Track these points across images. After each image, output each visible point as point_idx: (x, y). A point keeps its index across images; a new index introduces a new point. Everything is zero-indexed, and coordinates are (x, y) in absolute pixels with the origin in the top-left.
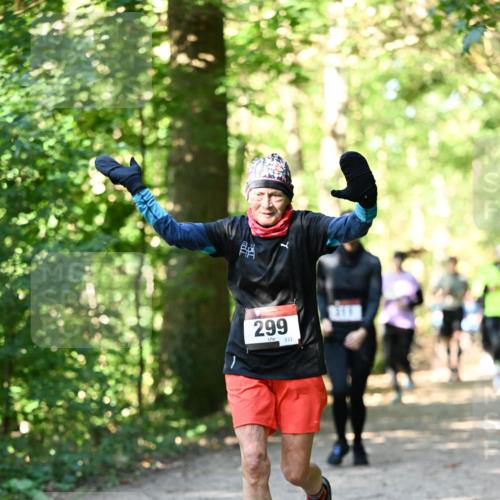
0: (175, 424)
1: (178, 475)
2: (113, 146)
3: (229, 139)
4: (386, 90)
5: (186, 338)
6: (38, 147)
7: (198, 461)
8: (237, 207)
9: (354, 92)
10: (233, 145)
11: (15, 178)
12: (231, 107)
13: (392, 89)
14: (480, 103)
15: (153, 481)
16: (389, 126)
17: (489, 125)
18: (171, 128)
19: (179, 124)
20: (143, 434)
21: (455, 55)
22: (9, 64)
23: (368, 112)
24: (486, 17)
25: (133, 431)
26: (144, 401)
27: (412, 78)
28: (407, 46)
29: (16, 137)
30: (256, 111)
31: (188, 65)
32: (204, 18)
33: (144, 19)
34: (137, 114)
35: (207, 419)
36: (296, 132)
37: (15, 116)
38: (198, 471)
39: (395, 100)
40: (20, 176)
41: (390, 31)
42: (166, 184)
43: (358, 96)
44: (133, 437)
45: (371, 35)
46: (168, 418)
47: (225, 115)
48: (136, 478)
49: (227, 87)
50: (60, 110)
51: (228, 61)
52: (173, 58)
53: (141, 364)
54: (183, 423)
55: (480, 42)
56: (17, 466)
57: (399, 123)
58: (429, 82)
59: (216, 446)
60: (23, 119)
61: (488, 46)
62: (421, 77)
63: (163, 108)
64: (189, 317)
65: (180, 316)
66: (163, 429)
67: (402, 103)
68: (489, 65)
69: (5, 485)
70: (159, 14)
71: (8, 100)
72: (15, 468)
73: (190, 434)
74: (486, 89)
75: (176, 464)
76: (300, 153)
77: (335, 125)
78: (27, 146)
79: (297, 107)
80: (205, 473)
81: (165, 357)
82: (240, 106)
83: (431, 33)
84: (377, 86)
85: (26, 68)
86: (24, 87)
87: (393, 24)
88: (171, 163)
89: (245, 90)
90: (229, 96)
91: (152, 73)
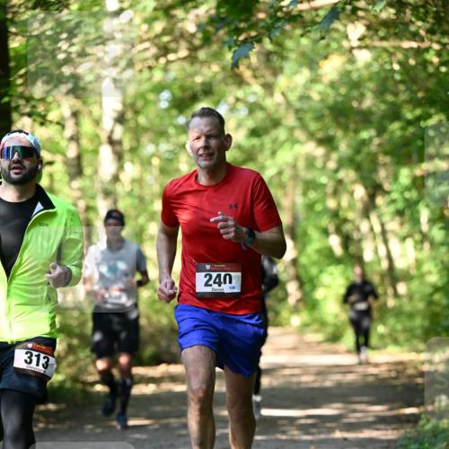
4: (159, 101)
9: (129, 101)
13: (165, 99)
14: (247, 112)
16: (162, 134)
17: (254, 133)
21: (224, 68)
23: (142, 120)
24: (253, 33)
27: (183, 88)
28: (179, 59)
36: (75, 138)
39: (167, 110)
41: (162, 44)
43: (132, 106)
45: (145, 50)
49: (10, 96)
51: (12, 72)
55: (247, 57)
57: (171, 131)
58: (200, 93)
61: (254, 59)
62: (192, 88)
67: (174, 112)
68: (255, 77)
74: (251, 99)
76: (79, 157)
77: (112, 132)
79: (75, 115)
82: (23, 115)
83: (200, 47)
84: (151, 96)
87: (166, 39)
89: (29, 99)
90: (13, 105)
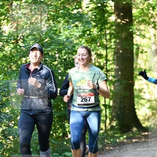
0: (117, 135)
1: (118, 151)
2: (97, 48)
3: (134, 45)
5: (120, 108)
6: (73, 48)
7: (124, 147)
8: (136, 67)
10: (135, 47)
11: (67, 58)
12: (134, 35)
15: (110, 153)
18: (115, 42)
19: (118, 41)
20: (106, 138)
22: (65, 22)
25: (103, 137)
26: (107, 128)
29: (67, 45)
30: (142, 37)
31: (121, 22)
32: (125, 7)
33: (107, 8)
34: (105, 38)
35: (126, 134)
37: (66, 39)
38: (124, 150)
40: (68, 57)
42: (114, 60)
44: (103, 139)
46: (114, 133)
47: (133, 38)
48: (104, 152)
50: (80, 37)
52: (116, 20)
53: (106, 116)
54: (119, 135)
56: (67, 148)
59: (130, 142)
60: (69, 40)
63: (113, 36)
64: (121, 101)
65: (118, 101)
66: (113, 137)
69: (63, 154)
70: (111, 6)
71: (64, 34)
72: (66, 149)
73: (121, 138)
75: (117, 148)
78: (70, 48)
80: (126, 151)
81: (113, 114)
85: (70, 24)
86: (69, 29)
88: (115, 53)
91: (109, 25)
